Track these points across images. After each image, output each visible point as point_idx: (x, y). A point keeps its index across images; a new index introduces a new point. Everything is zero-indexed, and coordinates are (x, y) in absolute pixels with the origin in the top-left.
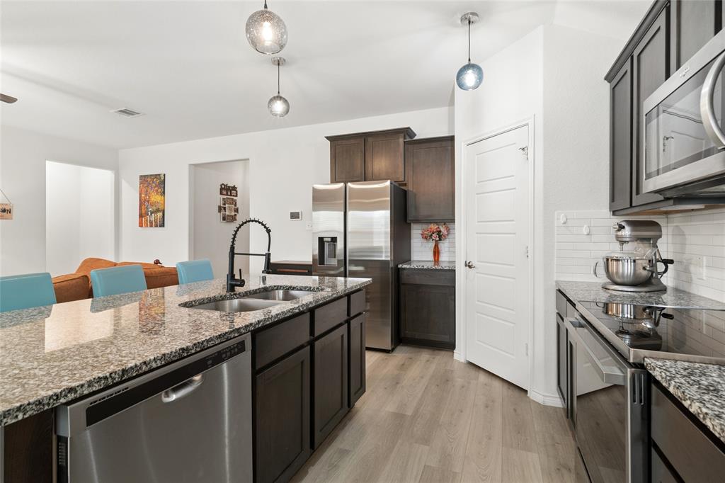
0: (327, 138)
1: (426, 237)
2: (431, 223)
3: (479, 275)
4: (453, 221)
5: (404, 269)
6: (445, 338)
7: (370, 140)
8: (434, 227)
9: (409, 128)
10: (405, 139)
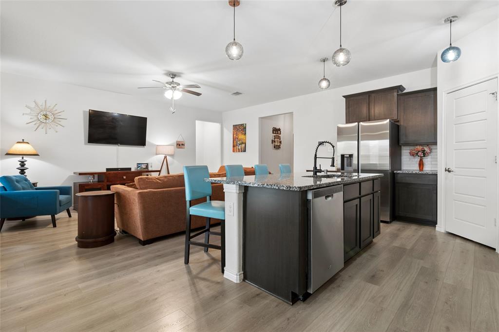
0: (344, 97)
1: (412, 154)
2: (417, 145)
3: (456, 176)
4: (435, 143)
5: (398, 173)
6: (429, 218)
7: (373, 95)
8: (420, 148)
9: (401, 85)
10: (398, 92)
